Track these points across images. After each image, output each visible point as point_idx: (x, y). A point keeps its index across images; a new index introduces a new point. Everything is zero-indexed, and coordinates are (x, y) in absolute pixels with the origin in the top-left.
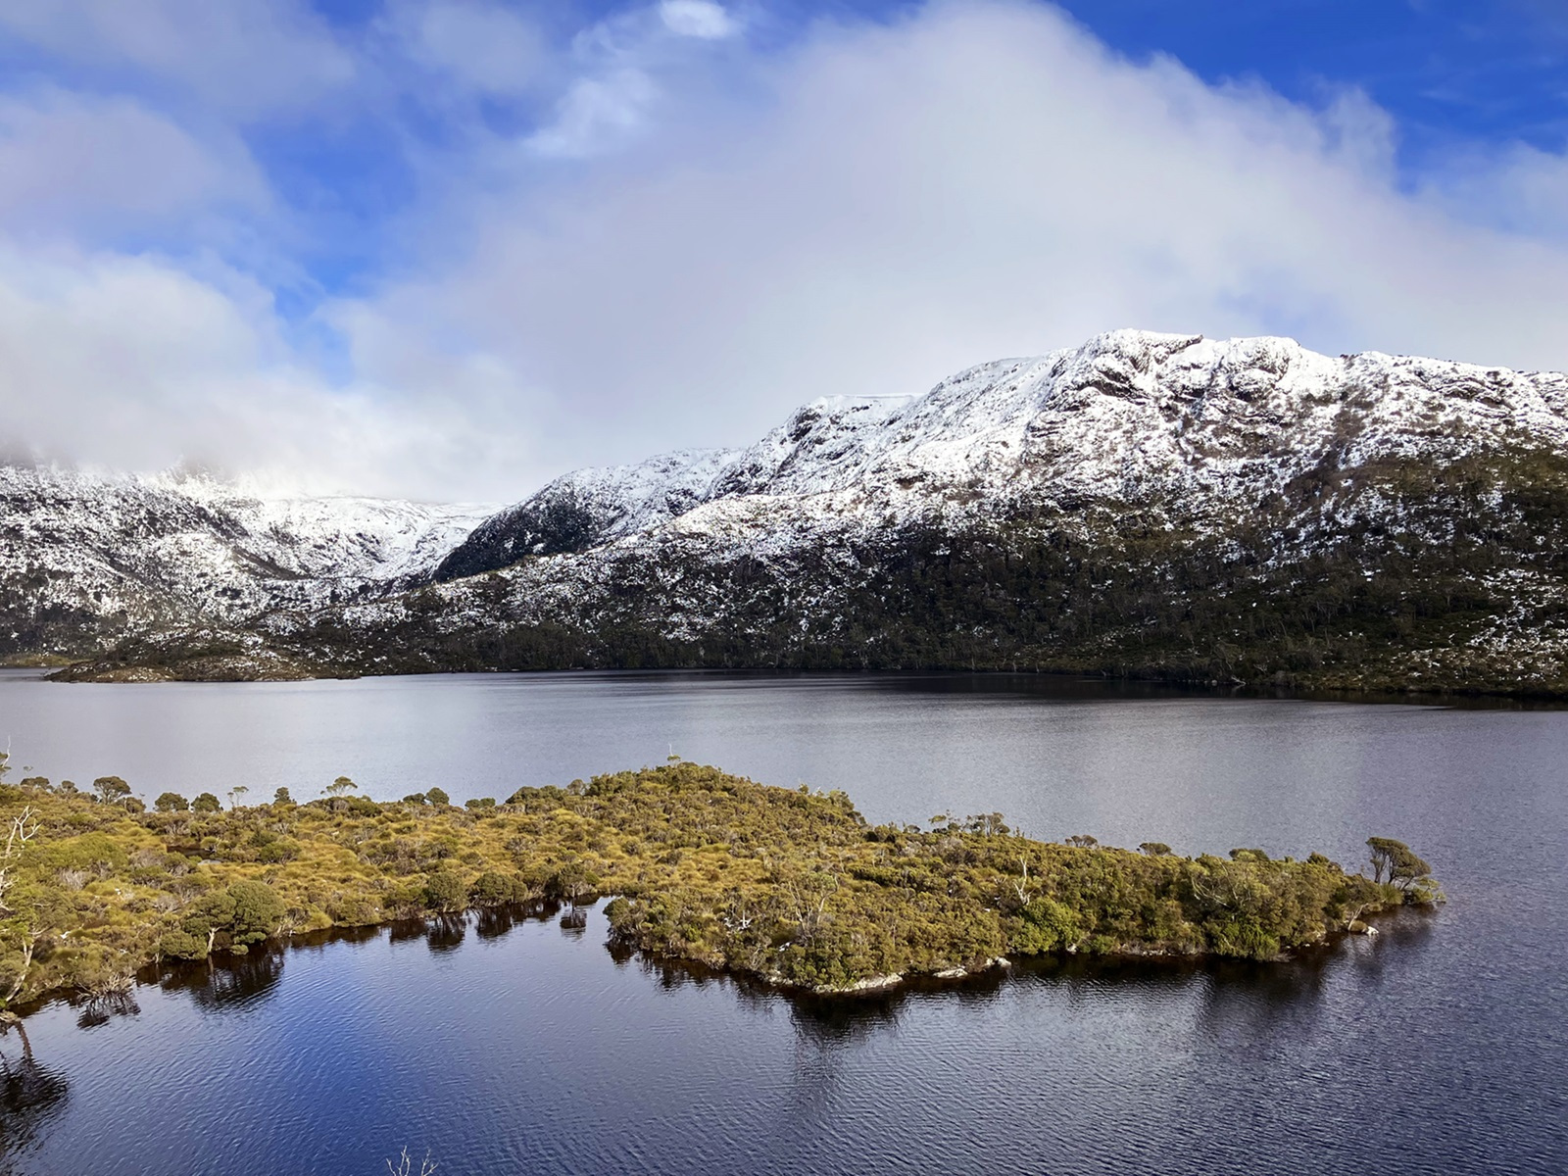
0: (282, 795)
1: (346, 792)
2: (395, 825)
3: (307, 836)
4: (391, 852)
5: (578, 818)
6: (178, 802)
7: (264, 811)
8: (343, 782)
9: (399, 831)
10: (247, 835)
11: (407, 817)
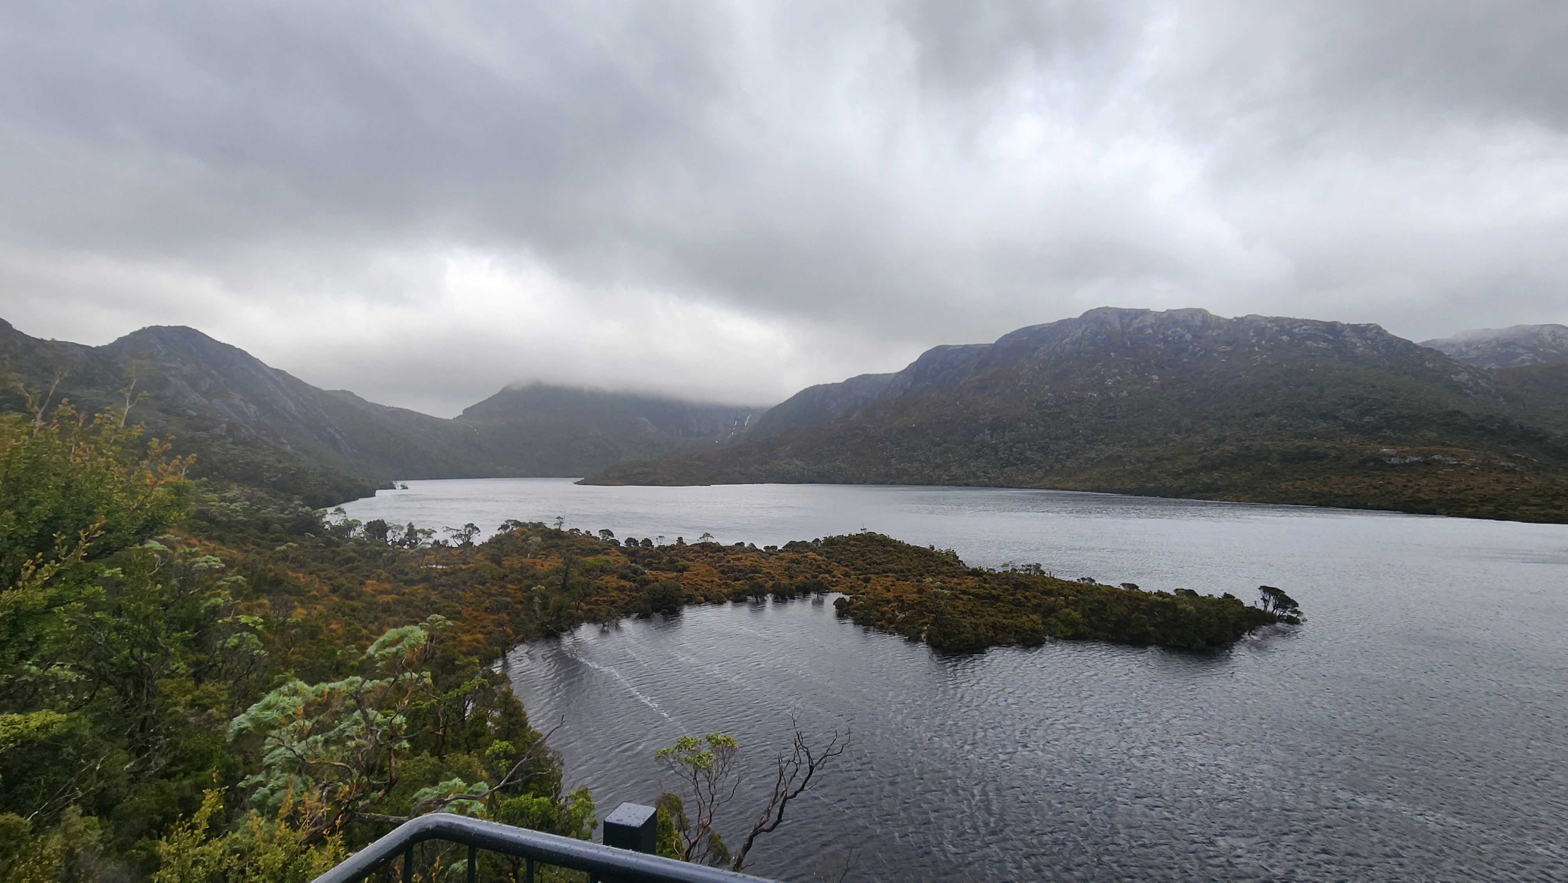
0: (680, 539)
1: (710, 540)
2: (733, 557)
3: (692, 560)
4: (732, 570)
5: (819, 558)
6: (635, 542)
7: (672, 547)
8: (707, 535)
9: (733, 559)
10: (666, 559)
11: (737, 553)
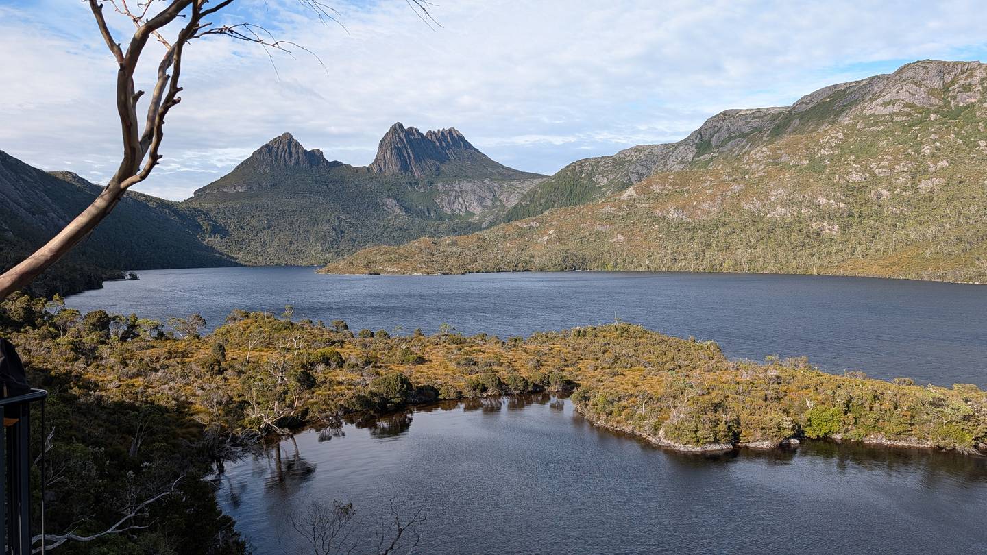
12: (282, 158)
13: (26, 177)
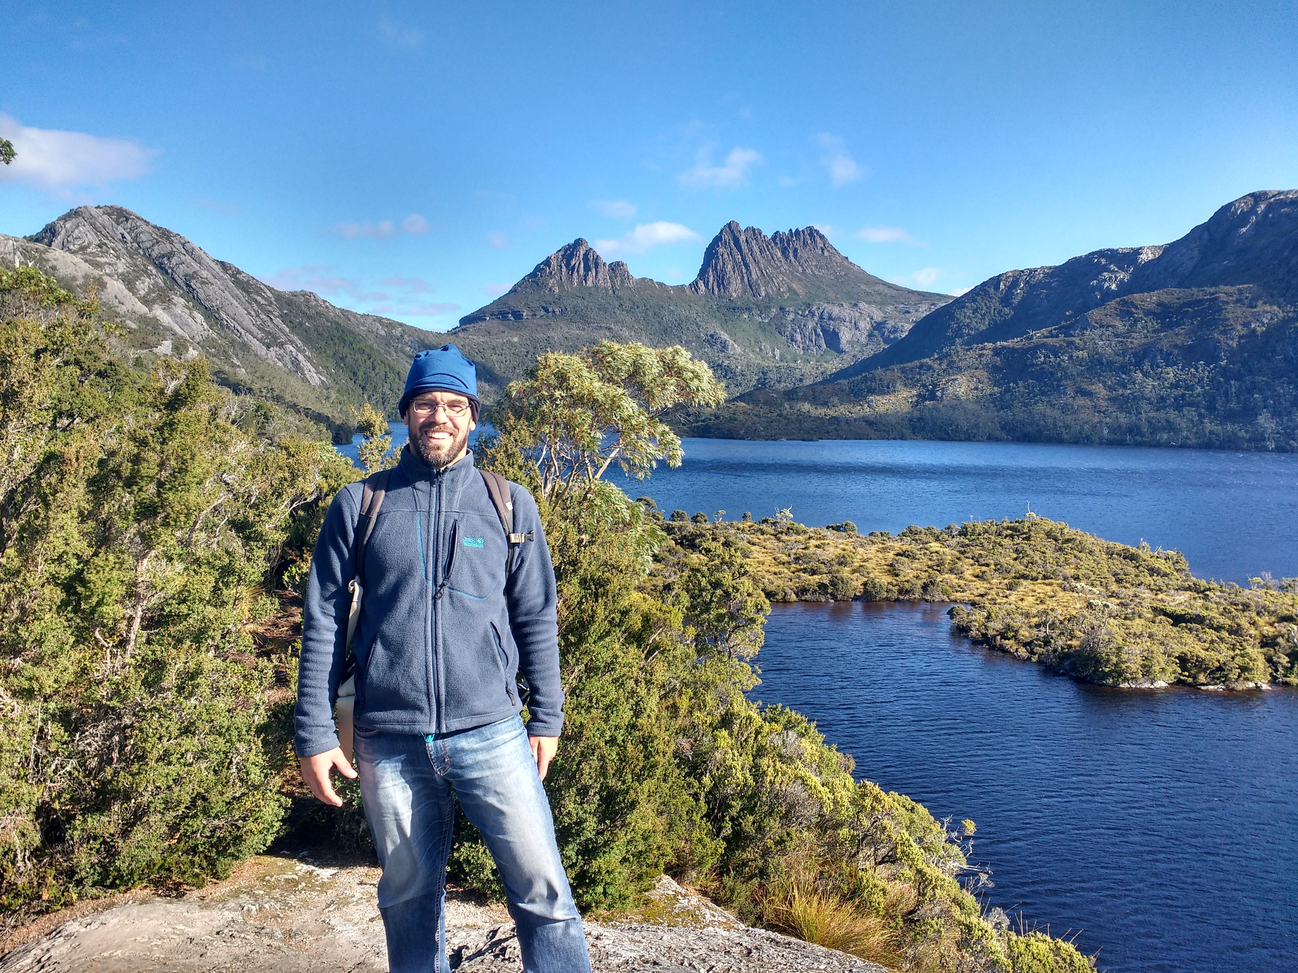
5: (946, 550)
12: (575, 274)
13: (259, 299)
